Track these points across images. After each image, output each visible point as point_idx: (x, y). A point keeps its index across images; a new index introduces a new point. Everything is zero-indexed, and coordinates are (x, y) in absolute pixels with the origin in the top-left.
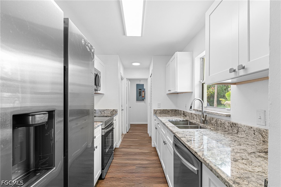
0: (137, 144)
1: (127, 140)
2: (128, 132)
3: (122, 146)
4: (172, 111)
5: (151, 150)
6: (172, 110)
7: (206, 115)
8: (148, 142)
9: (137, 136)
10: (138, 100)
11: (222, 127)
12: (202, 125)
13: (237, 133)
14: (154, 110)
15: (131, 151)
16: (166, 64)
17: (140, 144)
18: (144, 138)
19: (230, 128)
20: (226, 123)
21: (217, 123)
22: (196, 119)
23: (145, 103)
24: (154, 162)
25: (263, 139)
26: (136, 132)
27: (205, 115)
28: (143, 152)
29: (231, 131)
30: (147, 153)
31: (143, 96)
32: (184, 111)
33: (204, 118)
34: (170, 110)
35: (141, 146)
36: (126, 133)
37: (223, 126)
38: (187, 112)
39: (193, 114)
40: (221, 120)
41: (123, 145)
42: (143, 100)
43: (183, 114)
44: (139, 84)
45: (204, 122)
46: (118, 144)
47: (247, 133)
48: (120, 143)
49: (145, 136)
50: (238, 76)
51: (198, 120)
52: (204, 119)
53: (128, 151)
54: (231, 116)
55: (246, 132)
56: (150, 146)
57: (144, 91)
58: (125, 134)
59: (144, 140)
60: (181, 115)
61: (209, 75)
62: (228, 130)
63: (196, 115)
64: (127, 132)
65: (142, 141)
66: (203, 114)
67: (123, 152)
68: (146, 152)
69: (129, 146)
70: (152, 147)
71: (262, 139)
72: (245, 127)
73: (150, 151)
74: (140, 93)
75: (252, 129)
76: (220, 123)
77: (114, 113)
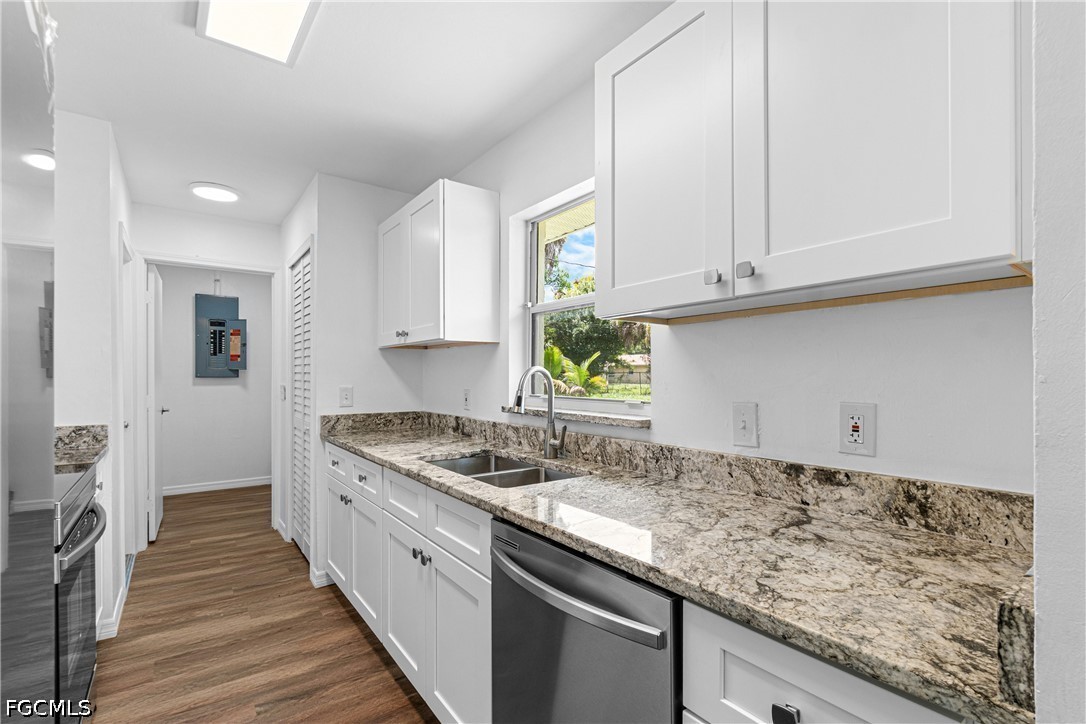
0: (231, 593)
1: (162, 584)
2: (153, 538)
3: (137, 623)
4: (402, 419)
5: (314, 604)
6: (402, 416)
7: (565, 428)
8: (286, 570)
9: (215, 554)
10: (202, 372)
11: (624, 464)
12: (552, 464)
13: (676, 477)
14: (325, 419)
15: (202, 636)
16: (379, 223)
17: (247, 588)
18: (260, 553)
19: (652, 465)
20: (639, 448)
21: (603, 454)
22: (516, 446)
23: (245, 386)
24: (344, 652)
25: (756, 488)
26: (207, 535)
27: (559, 427)
28: (277, 625)
29: (655, 475)
30: (296, 620)
31: (232, 353)
32: (457, 418)
33: (555, 437)
34: (395, 415)
35: (256, 594)
36: (143, 546)
37: (628, 461)
38: (475, 421)
39: (502, 427)
40: (621, 442)
41: (145, 616)
42: (235, 373)
43: (456, 429)
44: (211, 293)
45: (557, 452)
46: (110, 616)
47: (707, 475)
48: (121, 610)
49: (259, 546)
50: (730, 295)
51: (527, 448)
52: (557, 442)
53: (183, 640)
54: (653, 426)
55: (704, 472)
56: (306, 585)
57: (240, 331)
58: (140, 556)
59: (264, 565)
60: (442, 432)
61: (613, 286)
62: (647, 471)
63: (516, 430)
64: (151, 543)
65: (251, 571)
66: (552, 422)
67: (156, 652)
68: (289, 616)
69: (181, 611)
70: (311, 588)
71: (753, 487)
72: (703, 457)
73: (309, 610)
74: (214, 338)
75: (724, 460)
76: (618, 452)
77: (84, 446)
